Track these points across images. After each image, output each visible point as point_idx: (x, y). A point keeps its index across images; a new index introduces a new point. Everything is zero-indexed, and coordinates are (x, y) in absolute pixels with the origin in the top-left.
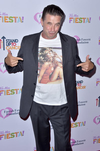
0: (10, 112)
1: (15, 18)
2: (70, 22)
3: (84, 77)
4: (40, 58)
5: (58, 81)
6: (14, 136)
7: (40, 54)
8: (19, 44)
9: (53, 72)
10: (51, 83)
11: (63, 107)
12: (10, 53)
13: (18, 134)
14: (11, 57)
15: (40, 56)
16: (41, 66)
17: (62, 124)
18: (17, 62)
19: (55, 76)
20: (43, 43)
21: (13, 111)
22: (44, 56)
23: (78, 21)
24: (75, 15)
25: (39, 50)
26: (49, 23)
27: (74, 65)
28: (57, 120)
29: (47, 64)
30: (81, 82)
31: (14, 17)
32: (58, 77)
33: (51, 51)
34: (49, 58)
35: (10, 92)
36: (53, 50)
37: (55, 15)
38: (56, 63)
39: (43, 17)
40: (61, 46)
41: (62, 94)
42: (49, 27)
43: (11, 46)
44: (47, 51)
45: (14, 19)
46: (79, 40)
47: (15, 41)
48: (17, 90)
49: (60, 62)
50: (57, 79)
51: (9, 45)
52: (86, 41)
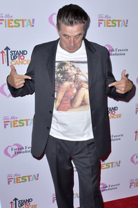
1: (23, 21)
2: (99, 26)
3: (119, 102)
4: (58, 76)
5: (82, 108)
6: (26, 180)
7: (57, 70)
8: (28, 57)
9: (76, 95)
10: (72, 110)
11: (89, 143)
12: (14, 70)
13: (31, 178)
14: (15, 76)
15: (58, 73)
16: (59, 87)
17: (89, 164)
18: (24, 81)
19: (79, 101)
20: (61, 55)
22: (64, 73)
23: (111, 24)
24: (106, 16)
25: (57, 64)
27: (106, 85)
28: (81, 160)
29: (67, 84)
30: (115, 109)
31: (21, 20)
32: (83, 101)
33: (73, 66)
34: (70, 76)
35: (18, 124)
36: (76, 65)
38: (80, 82)
40: (86, 60)
43: (17, 59)
44: (68, 67)
45: (21, 23)
46: (113, 50)
47: (23, 53)
48: (27, 120)
49: (85, 82)
50: (82, 105)
51: (15, 58)
52: (122, 52)
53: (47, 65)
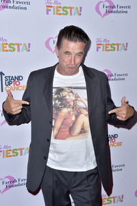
0: (12, 183)
1: (18, 45)
2: (97, 50)
3: (121, 129)
4: (55, 102)
5: (81, 135)
7: (55, 96)
8: (24, 83)
9: (74, 123)
10: (71, 138)
11: (89, 174)
12: (10, 95)
14: (12, 101)
15: (56, 99)
16: (57, 114)
17: (89, 199)
18: (21, 107)
19: (78, 129)
20: (59, 80)
21: (15, 181)
22: (61, 99)
23: (110, 48)
24: (105, 40)
25: (54, 90)
26: (67, 53)
27: (106, 112)
28: (80, 194)
29: (65, 111)
30: (115, 136)
31: (16, 44)
32: (82, 129)
33: (71, 92)
34: (68, 103)
35: (11, 154)
36: (74, 90)
37: (75, 41)
38: (79, 109)
39: (59, 44)
40: (85, 85)
41: (88, 154)
42: (67, 59)
43: (12, 85)
44: (66, 93)
45: (16, 47)
46: (111, 75)
47: (19, 78)
48: (21, 150)
49: (84, 108)
50: (81, 133)
51: (9, 84)
52: (122, 77)
53: (44, 91)
